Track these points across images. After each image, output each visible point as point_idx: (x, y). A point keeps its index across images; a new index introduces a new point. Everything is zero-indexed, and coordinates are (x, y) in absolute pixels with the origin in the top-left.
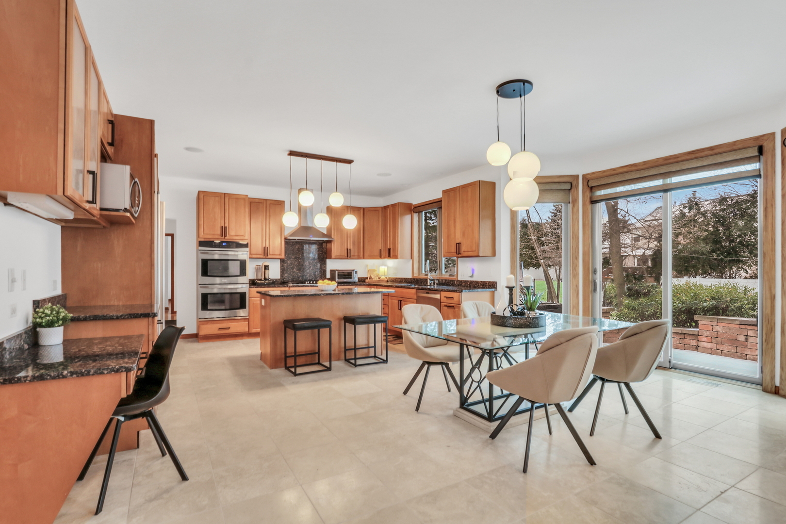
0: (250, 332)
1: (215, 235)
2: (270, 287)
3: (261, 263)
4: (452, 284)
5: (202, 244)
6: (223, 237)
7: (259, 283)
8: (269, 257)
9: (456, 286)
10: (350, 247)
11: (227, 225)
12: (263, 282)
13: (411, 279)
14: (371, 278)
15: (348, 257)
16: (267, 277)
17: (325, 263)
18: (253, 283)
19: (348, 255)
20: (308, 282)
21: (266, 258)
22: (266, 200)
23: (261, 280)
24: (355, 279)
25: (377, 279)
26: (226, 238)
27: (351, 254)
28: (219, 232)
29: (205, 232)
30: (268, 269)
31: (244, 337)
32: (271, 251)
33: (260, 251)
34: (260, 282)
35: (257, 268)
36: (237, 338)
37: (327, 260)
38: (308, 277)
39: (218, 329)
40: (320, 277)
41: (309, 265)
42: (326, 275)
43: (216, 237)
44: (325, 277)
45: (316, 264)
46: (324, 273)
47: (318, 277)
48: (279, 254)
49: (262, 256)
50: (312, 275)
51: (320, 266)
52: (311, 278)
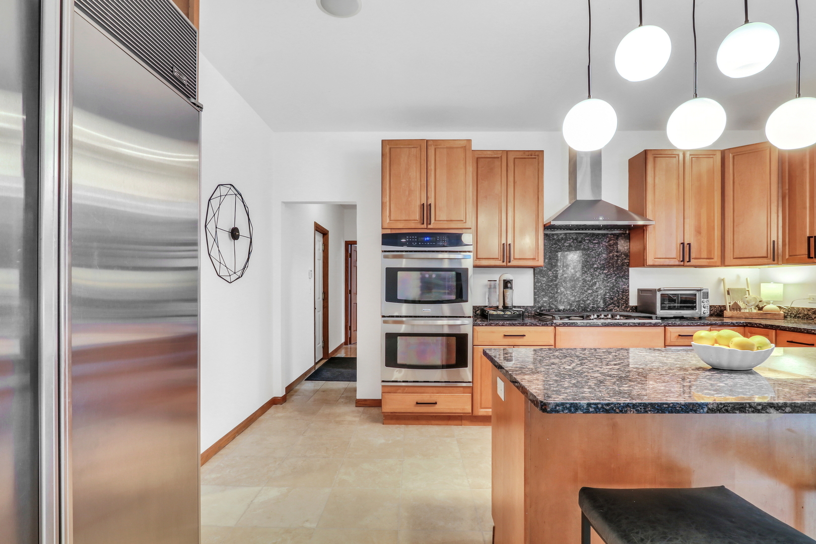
0: (475, 413)
1: (410, 221)
2: (514, 325)
3: (498, 276)
5: (387, 239)
6: (425, 226)
7: (492, 315)
8: (513, 263)
10: (690, 238)
11: (431, 201)
12: (502, 313)
14: (736, 307)
15: (683, 261)
16: (509, 304)
17: (626, 277)
18: (482, 315)
19: (686, 259)
20: (596, 316)
21: (507, 267)
22: (507, 152)
23: (496, 308)
24: (703, 309)
25: (755, 311)
26: (429, 227)
27: (693, 255)
28: (417, 216)
29: (392, 218)
30: (511, 288)
31: (463, 422)
32: (516, 253)
33: (495, 251)
34: (495, 313)
35: (490, 286)
36: (450, 422)
37: (630, 269)
38: (590, 303)
39: (415, 403)
40: (615, 304)
41: (592, 279)
42: (627, 300)
43: (413, 225)
44: (627, 304)
45: (607, 277)
46: (623, 296)
47: (611, 304)
48: (532, 257)
49: (499, 263)
50: (597, 301)
51: (616, 281)
52: (595, 306)
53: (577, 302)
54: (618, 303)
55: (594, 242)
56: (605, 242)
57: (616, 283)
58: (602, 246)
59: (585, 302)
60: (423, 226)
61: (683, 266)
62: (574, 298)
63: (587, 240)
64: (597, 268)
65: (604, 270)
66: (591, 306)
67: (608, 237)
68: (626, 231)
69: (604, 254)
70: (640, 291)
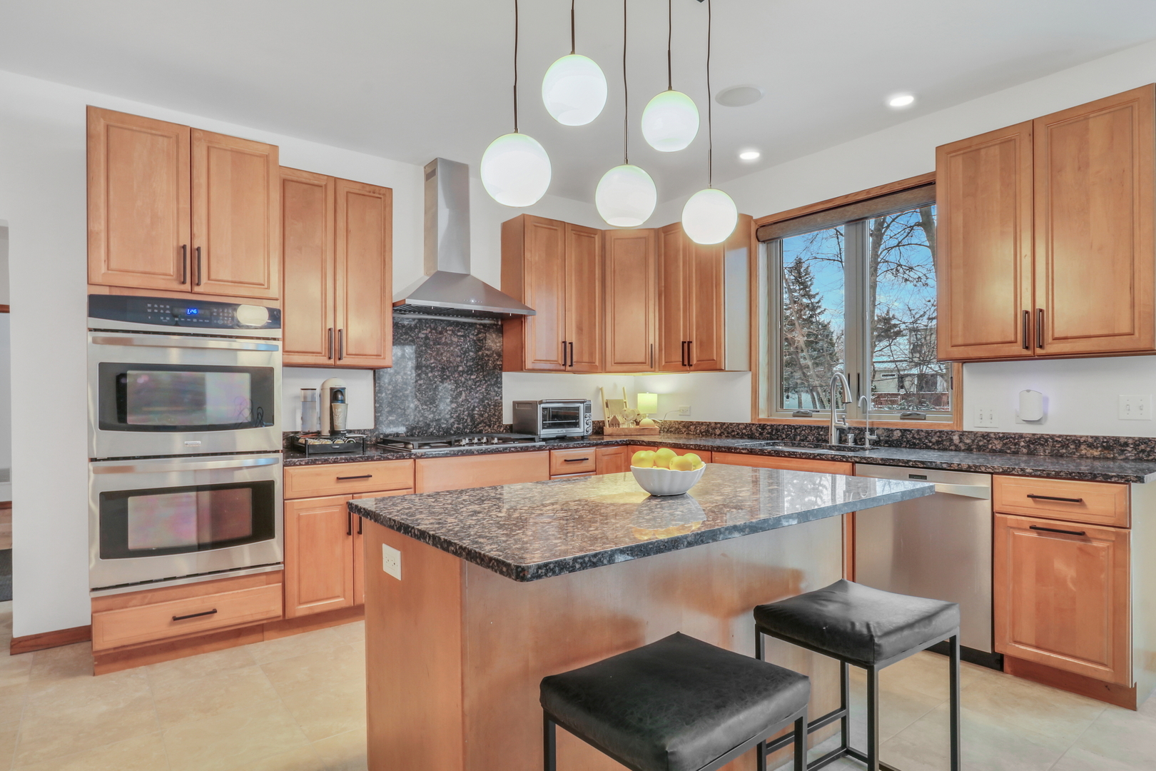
0: (290, 615)
1: (155, 275)
2: (354, 460)
3: (320, 382)
4: (938, 442)
5: (101, 306)
6: (187, 287)
7: (314, 446)
8: (345, 361)
9: (958, 449)
10: (572, 337)
11: (200, 242)
12: (329, 442)
13: (747, 425)
15: (565, 365)
16: (340, 426)
17: (498, 383)
18: (295, 447)
19: (568, 361)
21: (335, 367)
22: (336, 180)
23: (318, 435)
24: (583, 429)
25: (633, 426)
26: (196, 289)
27: (575, 359)
28: (170, 265)
29: (113, 265)
30: (343, 401)
31: (267, 634)
32: (351, 345)
33: (316, 341)
34: (317, 442)
35: (305, 397)
36: (241, 640)
37: (504, 374)
38: (453, 422)
39: (170, 618)
40: (485, 423)
41: (456, 387)
42: (500, 417)
43: (160, 283)
44: (500, 423)
45: (475, 385)
46: (495, 411)
47: (480, 423)
48: (376, 353)
49: (323, 360)
50: (463, 419)
51: (486, 390)
52: (461, 426)
53: (436, 420)
54: (490, 421)
55: (459, 334)
56: (473, 334)
57: (487, 393)
58: (469, 341)
59: (447, 421)
60: (183, 287)
61: (565, 371)
62: (432, 415)
63: (450, 330)
64: (463, 372)
65: (471, 374)
66: (456, 426)
67: (476, 328)
68: (497, 321)
69: (472, 351)
70: (516, 405)
